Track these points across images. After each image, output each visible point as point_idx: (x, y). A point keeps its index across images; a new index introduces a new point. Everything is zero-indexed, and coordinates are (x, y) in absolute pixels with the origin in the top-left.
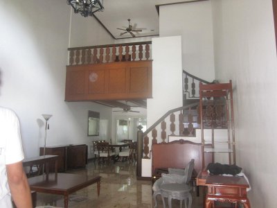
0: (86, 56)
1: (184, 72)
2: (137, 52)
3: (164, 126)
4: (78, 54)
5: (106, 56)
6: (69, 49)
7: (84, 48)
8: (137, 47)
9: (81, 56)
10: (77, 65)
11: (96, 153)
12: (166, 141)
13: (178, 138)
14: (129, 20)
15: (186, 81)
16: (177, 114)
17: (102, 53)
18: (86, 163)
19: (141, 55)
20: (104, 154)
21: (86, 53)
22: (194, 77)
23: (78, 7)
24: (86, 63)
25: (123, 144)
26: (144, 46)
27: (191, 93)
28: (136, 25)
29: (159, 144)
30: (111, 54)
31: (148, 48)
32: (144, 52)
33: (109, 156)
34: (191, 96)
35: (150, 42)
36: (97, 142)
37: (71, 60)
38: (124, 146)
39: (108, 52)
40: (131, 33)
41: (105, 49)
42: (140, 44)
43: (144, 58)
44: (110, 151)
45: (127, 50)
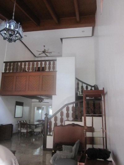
0: (15, 67)
1: (76, 79)
2: (47, 66)
3: (62, 114)
4: (10, 66)
5: (28, 68)
6: (4, 62)
7: (14, 62)
8: (48, 63)
9: (12, 67)
10: (9, 72)
11: (19, 129)
12: (63, 124)
13: (71, 123)
14: (44, 46)
15: (78, 84)
16: (71, 107)
17: (25, 65)
18: (12, 136)
19: (49, 68)
20: (24, 131)
21: (15, 65)
22: (83, 82)
23: (6, 36)
24: (15, 71)
25: (38, 123)
26: (52, 62)
27: (81, 92)
28: (48, 49)
29: (59, 126)
30: (31, 66)
31: (54, 64)
32: (52, 66)
33: (27, 132)
34: (81, 93)
35: (56, 60)
36: (20, 122)
37: (6, 69)
38: (38, 124)
39: (29, 65)
40: (45, 54)
41: (27, 63)
42: (49, 61)
43: (51, 70)
44: (28, 129)
45: (41, 64)
